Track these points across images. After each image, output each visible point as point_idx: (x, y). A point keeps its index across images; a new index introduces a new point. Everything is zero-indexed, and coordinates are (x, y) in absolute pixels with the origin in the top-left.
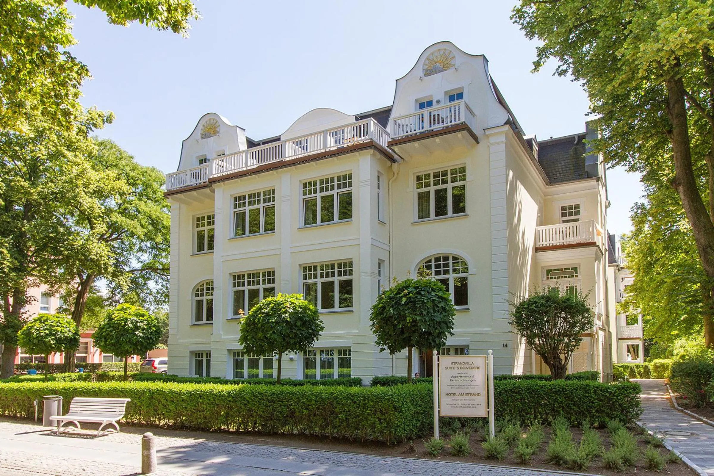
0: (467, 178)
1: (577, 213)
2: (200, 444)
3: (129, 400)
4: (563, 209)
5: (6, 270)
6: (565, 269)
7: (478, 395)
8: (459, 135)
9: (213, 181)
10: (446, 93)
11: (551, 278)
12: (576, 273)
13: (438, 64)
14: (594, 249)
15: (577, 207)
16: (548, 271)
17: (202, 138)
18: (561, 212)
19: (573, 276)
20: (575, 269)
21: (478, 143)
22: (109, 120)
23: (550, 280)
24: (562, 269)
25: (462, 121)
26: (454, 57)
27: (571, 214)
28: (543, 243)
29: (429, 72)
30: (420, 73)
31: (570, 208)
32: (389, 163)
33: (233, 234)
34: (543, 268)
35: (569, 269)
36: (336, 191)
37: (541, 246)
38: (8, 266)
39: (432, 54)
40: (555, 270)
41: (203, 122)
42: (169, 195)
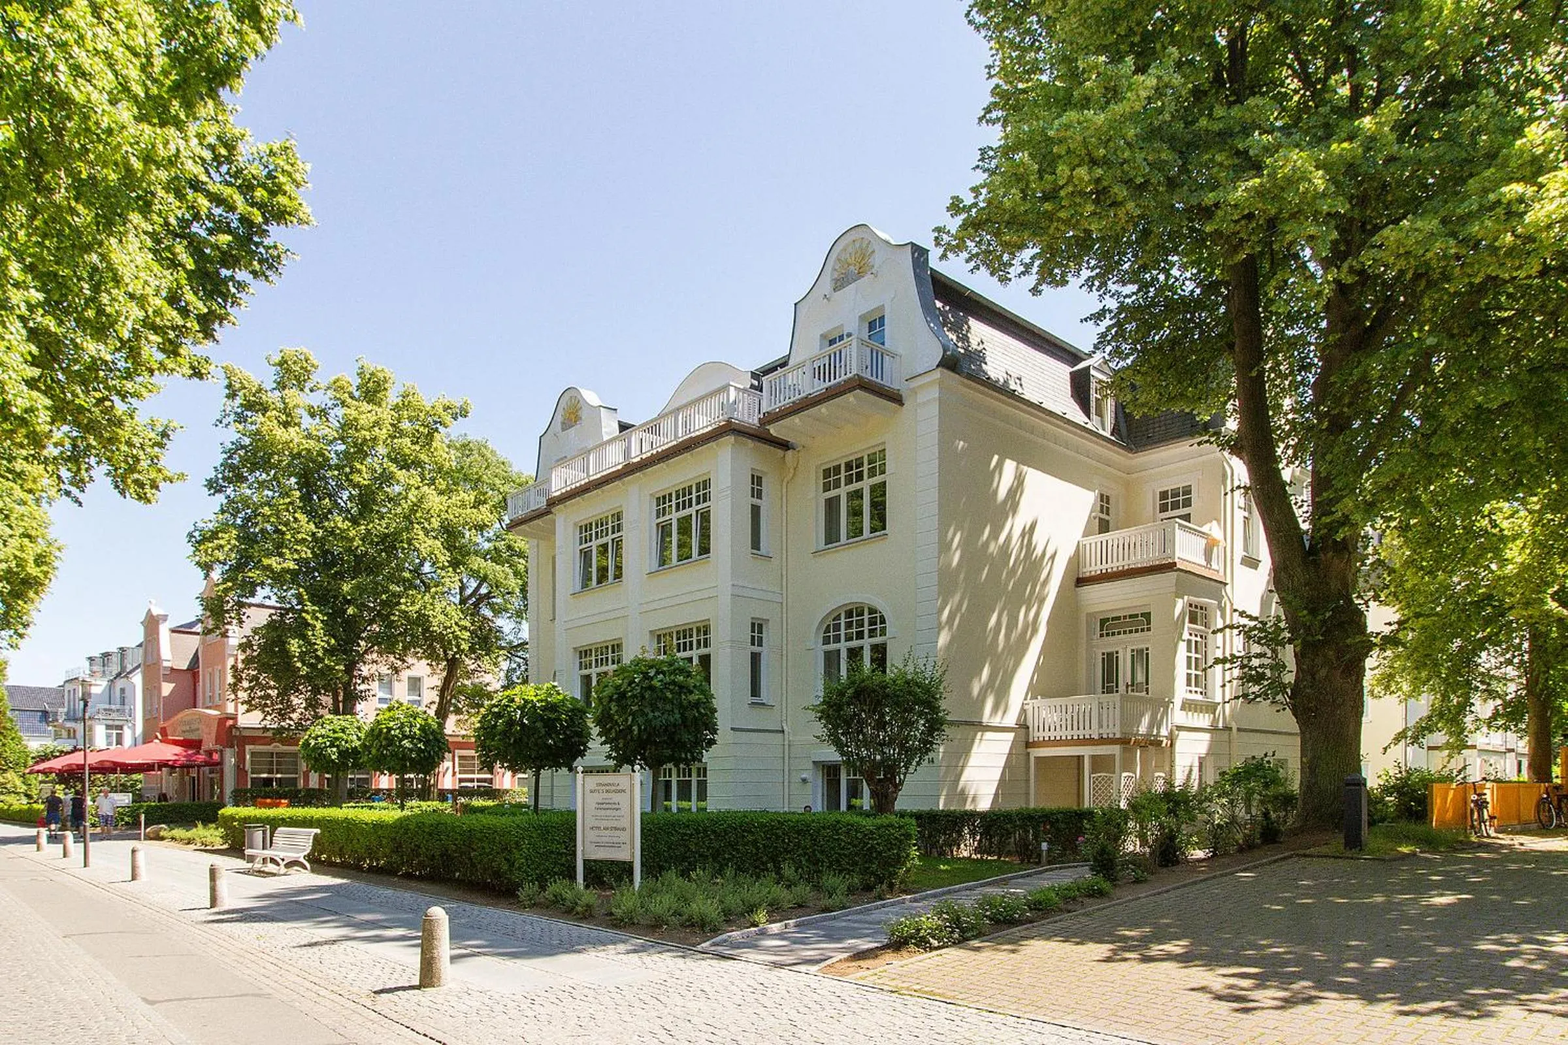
0: (889, 468)
1: (1187, 503)
2: (340, 885)
3: (318, 831)
4: (1164, 495)
5: (320, 653)
6: (1131, 616)
7: (624, 829)
8: (850, 398)
9: (552, 503)
10: (862, 318)
11: (1108, 635)
12: (1149, 623)
13: (852, 268)
14: (1172, 575)
15: (1187, 491)
16: (1103, 622)
17: (563, 430)
18: (1158, 502)
19: (1143, 630)
20: (1147, 616)
21: (902, 404)
22: (464, 413)
23: (1105, 638)
24: (1125, 617)
25: (854, 372)
26: (873, 252)
27: (1175, 506)
28: (1093, 568)
29: (840, 284)
30: (826, 285)
31: (1175, 494)
32: (780, 452)
33: (578, 587)
34: (1090, 616)
35: (1137, 616)
36: (695, 508)
37: (1088, 574)
38: (323, 647)
39: (845, 250)
40: (1113, 619)
41: (563, 404)
42: (512, 527)
